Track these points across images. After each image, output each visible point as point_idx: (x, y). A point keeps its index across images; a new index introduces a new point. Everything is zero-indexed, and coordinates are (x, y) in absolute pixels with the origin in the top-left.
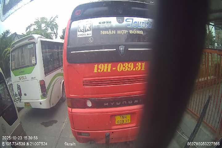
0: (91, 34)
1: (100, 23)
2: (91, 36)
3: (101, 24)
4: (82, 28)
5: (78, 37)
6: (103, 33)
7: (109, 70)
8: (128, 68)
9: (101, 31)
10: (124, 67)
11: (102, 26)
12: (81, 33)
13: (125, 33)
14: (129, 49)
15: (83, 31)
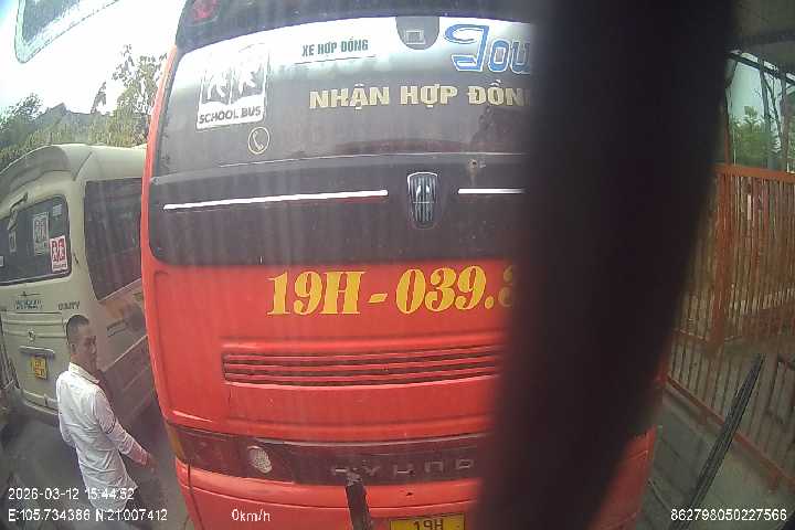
0: (262, 109)
1: (308, 50)
2: (260, 118)
3: (317, 56)
4: (220, 82)
5: (199, 126)
6: (324, 104)
7: (351, 307)
8: (458, 293)
9: (314, 95)
10: (430, 287)
11: (317, 65)
12: (215, 107)
13: (444, 101)
14: (462, 191)
15: (223, 95)
